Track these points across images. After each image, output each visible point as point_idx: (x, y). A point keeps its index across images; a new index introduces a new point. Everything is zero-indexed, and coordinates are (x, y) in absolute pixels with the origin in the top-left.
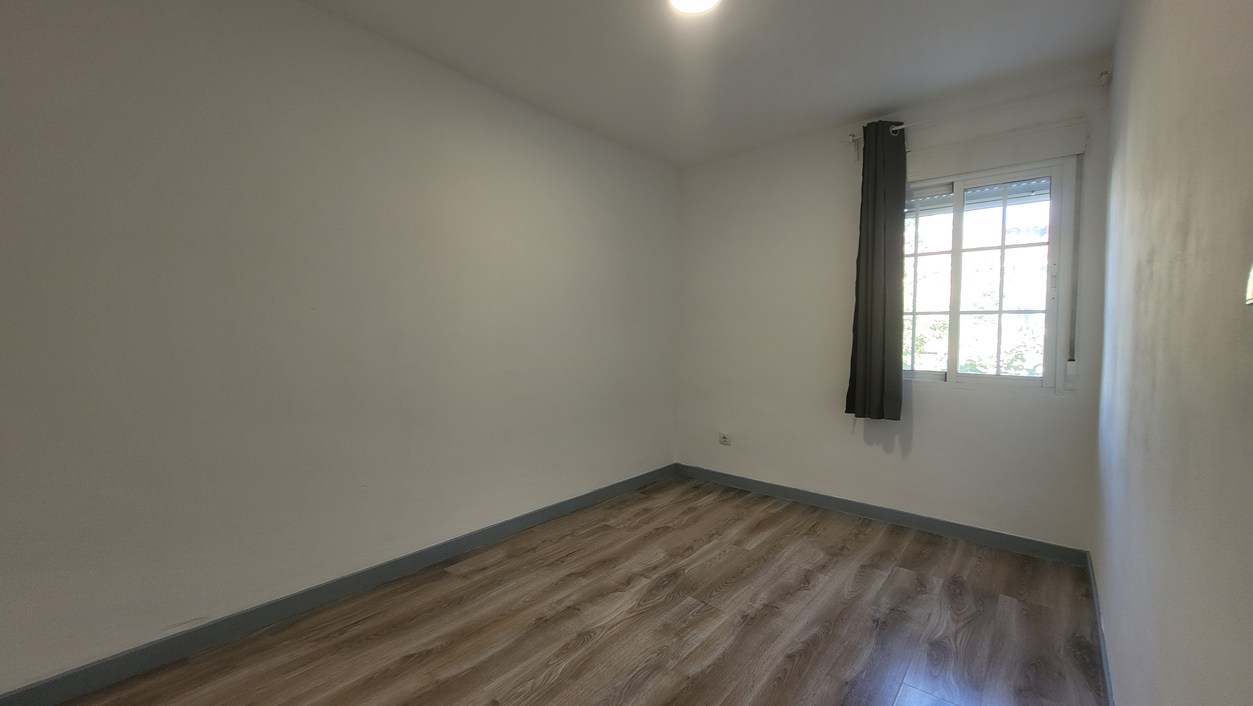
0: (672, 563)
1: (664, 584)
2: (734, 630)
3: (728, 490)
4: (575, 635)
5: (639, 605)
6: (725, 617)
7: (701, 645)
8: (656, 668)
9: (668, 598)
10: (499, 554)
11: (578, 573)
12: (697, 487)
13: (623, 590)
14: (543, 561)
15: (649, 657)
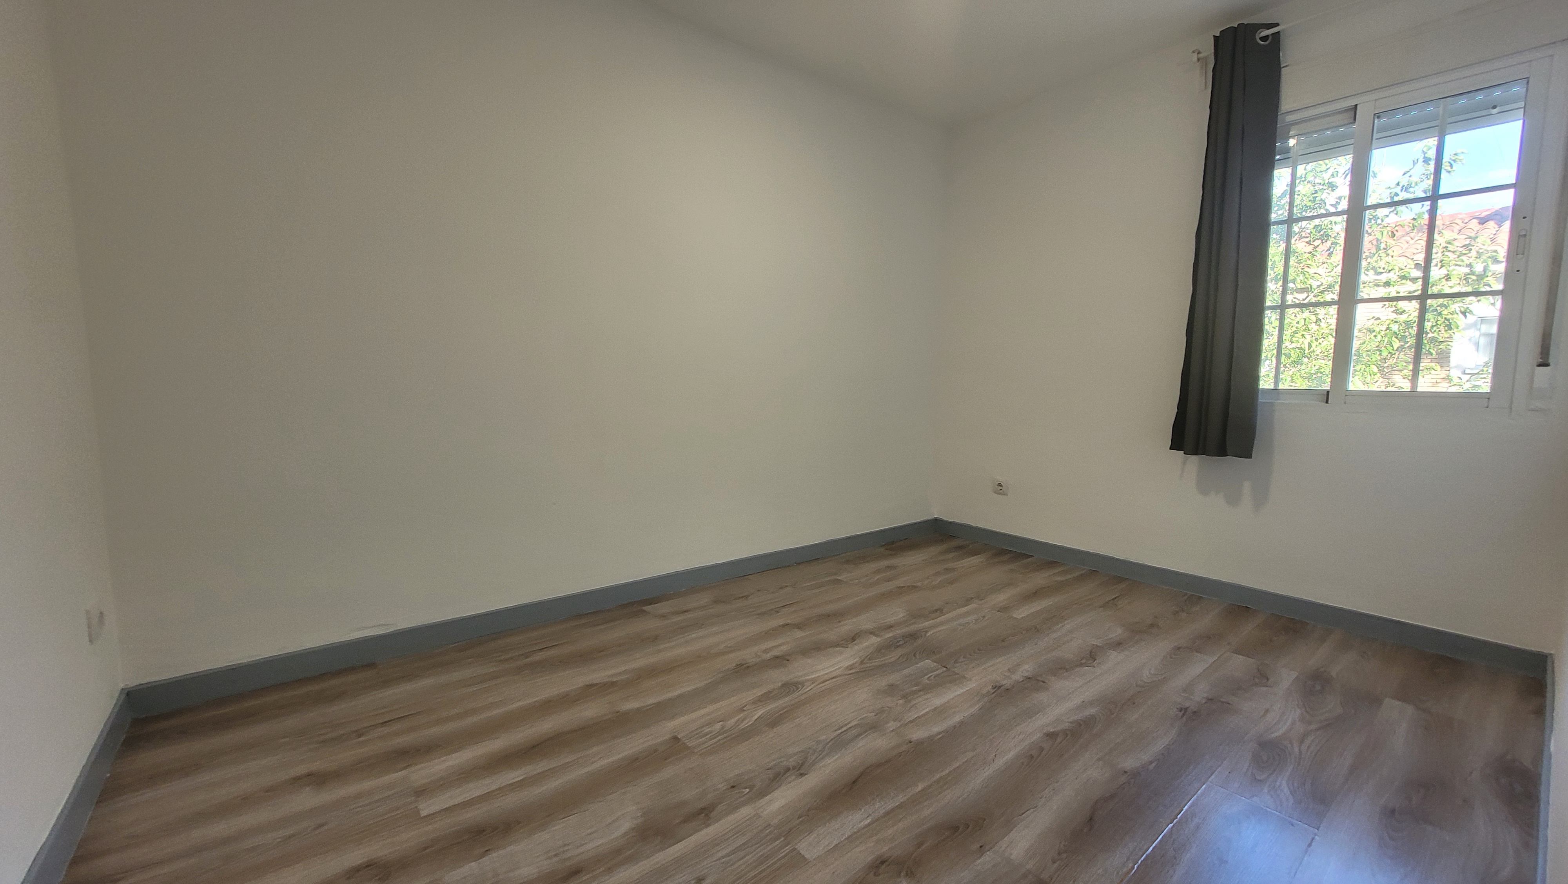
0: (915, 623)
1: (898, 644)
2: (979, 700)
3: (1001, 552)
4: (780, 684)
5: (862, 663)
6: (971, 685)
7: (935, 709)
8: (872, 727)
9: (901, 658)
10: (704, 598)
11: (795, 625)
12: (959, 548)
13: (846, 646)
14: (754, 609)
15: (865, 716)
